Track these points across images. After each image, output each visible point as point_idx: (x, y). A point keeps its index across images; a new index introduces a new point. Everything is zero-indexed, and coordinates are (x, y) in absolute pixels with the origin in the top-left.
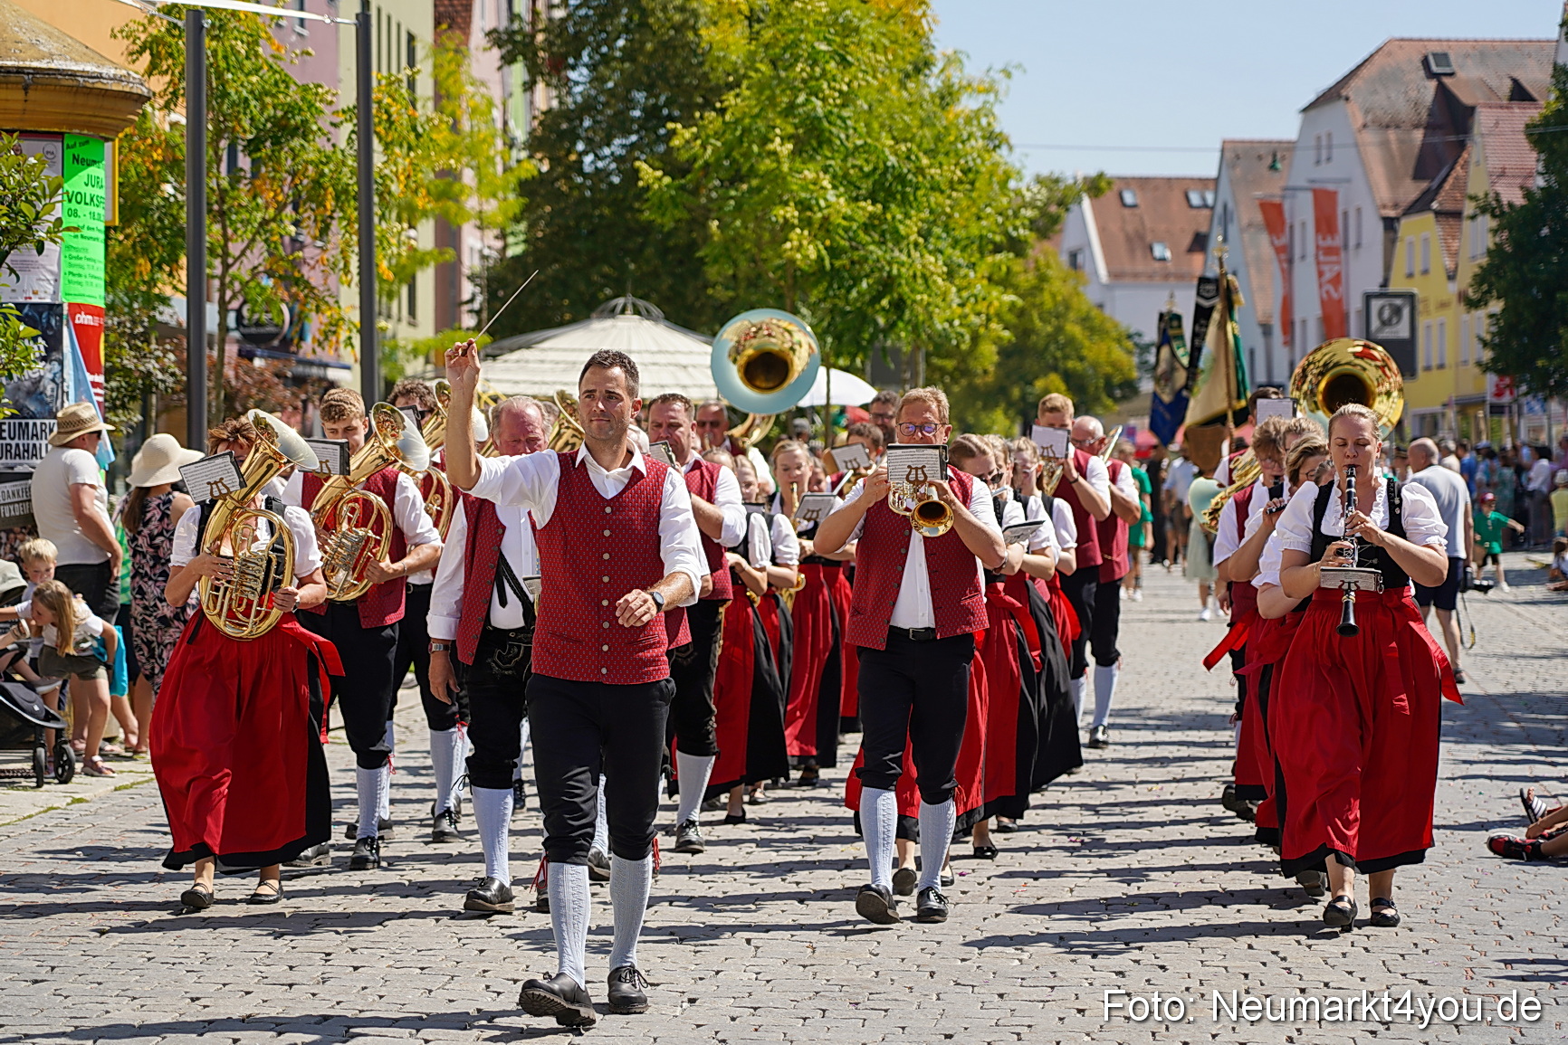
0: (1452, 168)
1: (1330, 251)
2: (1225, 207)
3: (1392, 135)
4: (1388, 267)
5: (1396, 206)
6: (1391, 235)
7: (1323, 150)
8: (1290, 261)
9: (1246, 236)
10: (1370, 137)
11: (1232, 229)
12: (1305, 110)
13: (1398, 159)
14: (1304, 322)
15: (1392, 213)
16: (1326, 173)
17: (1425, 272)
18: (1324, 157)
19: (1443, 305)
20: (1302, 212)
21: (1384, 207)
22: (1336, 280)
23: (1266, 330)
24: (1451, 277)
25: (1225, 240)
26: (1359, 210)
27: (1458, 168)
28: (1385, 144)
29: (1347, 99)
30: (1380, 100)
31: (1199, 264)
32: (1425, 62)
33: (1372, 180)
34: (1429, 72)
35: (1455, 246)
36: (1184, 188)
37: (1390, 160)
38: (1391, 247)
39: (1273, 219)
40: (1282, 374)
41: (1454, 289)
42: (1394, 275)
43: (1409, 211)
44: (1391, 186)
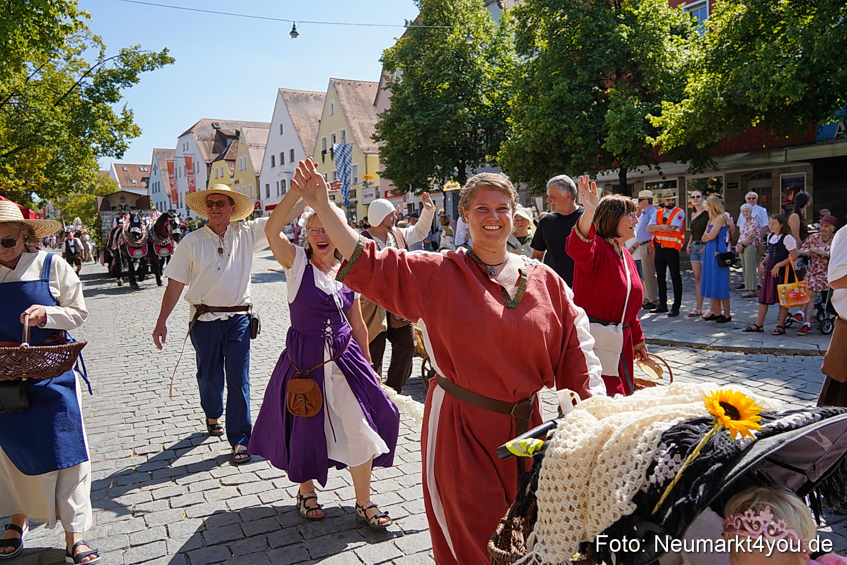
0: (228, 148)
1: (189, 173)
2: (155, 165)
3: (206, 142)
4: (209, 177)
5: (210, 160)
6: (209, 168)
7: (185, 147)
9: (161, 172)
10: (200, 143)
11: (157, 171)
12: (179, 137)
13: (208, 148)
14: (181, 193)
15: (209, 162)
16: (188, 152)
17: (222, 177)
18: (186, 150)
21: (206, 160)
22: (192, 181)
23: (169, 196)
24: (232, 177)
25: (155, 174)
26: (198, 162)
27: (230, 149)
28: (205, 145)
29: (193, 133)
30: (202, 133)
31: (144, 184)
32: (212, 125)
33: (202, 154)
34: (214, 128)
35: (233, 169)
36: (139, 166)
37: (206, 149)
38: (209, 171)
39: (171, 168)
40: (174, 207)
41: (233, 180)
42: (210, 178)
43: (215, 160)
44: (208, 155)
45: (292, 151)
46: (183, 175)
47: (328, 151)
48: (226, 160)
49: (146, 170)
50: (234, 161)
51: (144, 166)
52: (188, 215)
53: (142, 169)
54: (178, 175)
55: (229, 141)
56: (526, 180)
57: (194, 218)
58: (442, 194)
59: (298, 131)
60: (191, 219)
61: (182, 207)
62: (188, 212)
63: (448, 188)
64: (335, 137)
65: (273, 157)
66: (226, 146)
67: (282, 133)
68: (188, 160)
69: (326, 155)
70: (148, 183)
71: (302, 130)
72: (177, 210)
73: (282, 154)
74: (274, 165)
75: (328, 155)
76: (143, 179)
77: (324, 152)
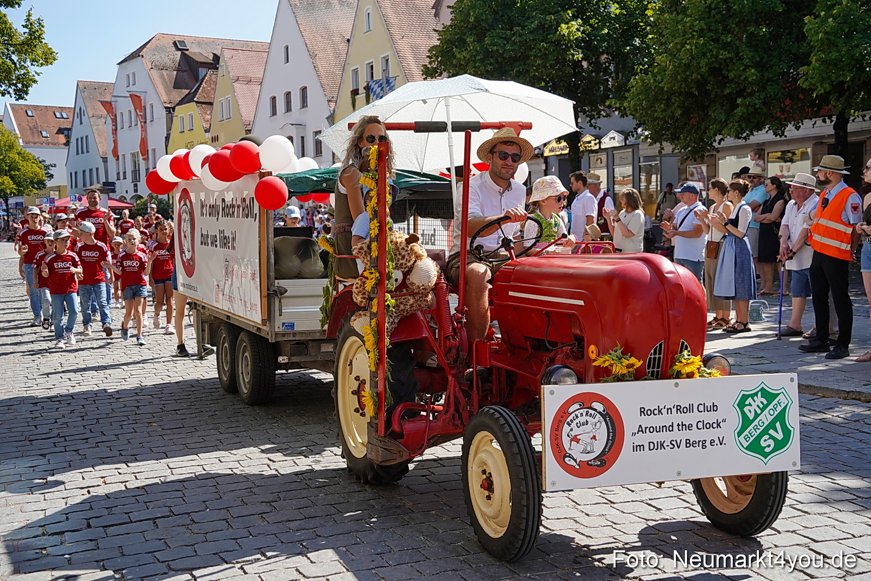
0: (201, 84)
2: (80, 109)
3: (164, 72)
4: (169, 129)
5: (170, 103)
6: (170, 115)
7: (131, 79)
8: (116, 130)
9: (92, 120)
10: (155, 74)
11: (85, 118)
12: (119, 64)
13: (168, 82)
14: (124, 155)
15: (169, 106)
16: (133, 89)
18: (131, 84)
19: (203, 144)
20: (125, 107)
21: (165, 102)
23: (105, 160)
24: (207, 131)
25: (81, 123)
26: (152, 105)
27: (204, 83)
28: (162, 77)
29: (143, 56)
30: (157, 58)
31: (62, 139)
32: (175, 44)
33: (158, 92)
34: (178, 49)
35: (208, 117)
36: (53, 110)
37: (164, 83)
38: (170, 121)
40: (113, 178)
41: (209, 136)
42: (172, 132)
43: (181, 103)
44: (168, 94)
45: (304, 90)
46: (126, 125)
47: (362, 90)
48: (197, 102)
49: (65, 116)
50: (211, 104)
51: (62, 109)
52: (136, 191)
53: (58, 115)
54: (119, 127)
55: (202, 71)
56: (673, 139)
57: (145, 197)
58: (542, 160)
59: (313, 56)
60: (140, 197)
61: (125, 178)
62: (136, 186)
63: (551, 151)
64: (372, 67)
65: (274, 99)
66: (197, 79)
67: (288, 61)
68: (136, 99)
69: (357, 97)
70: (68, 137)
71: (320, 55)
72: (117, 182)
73: (288, 94)
74: (274, 113)
75: (361, 97)
76: (60, 131)
77: (355, 92)
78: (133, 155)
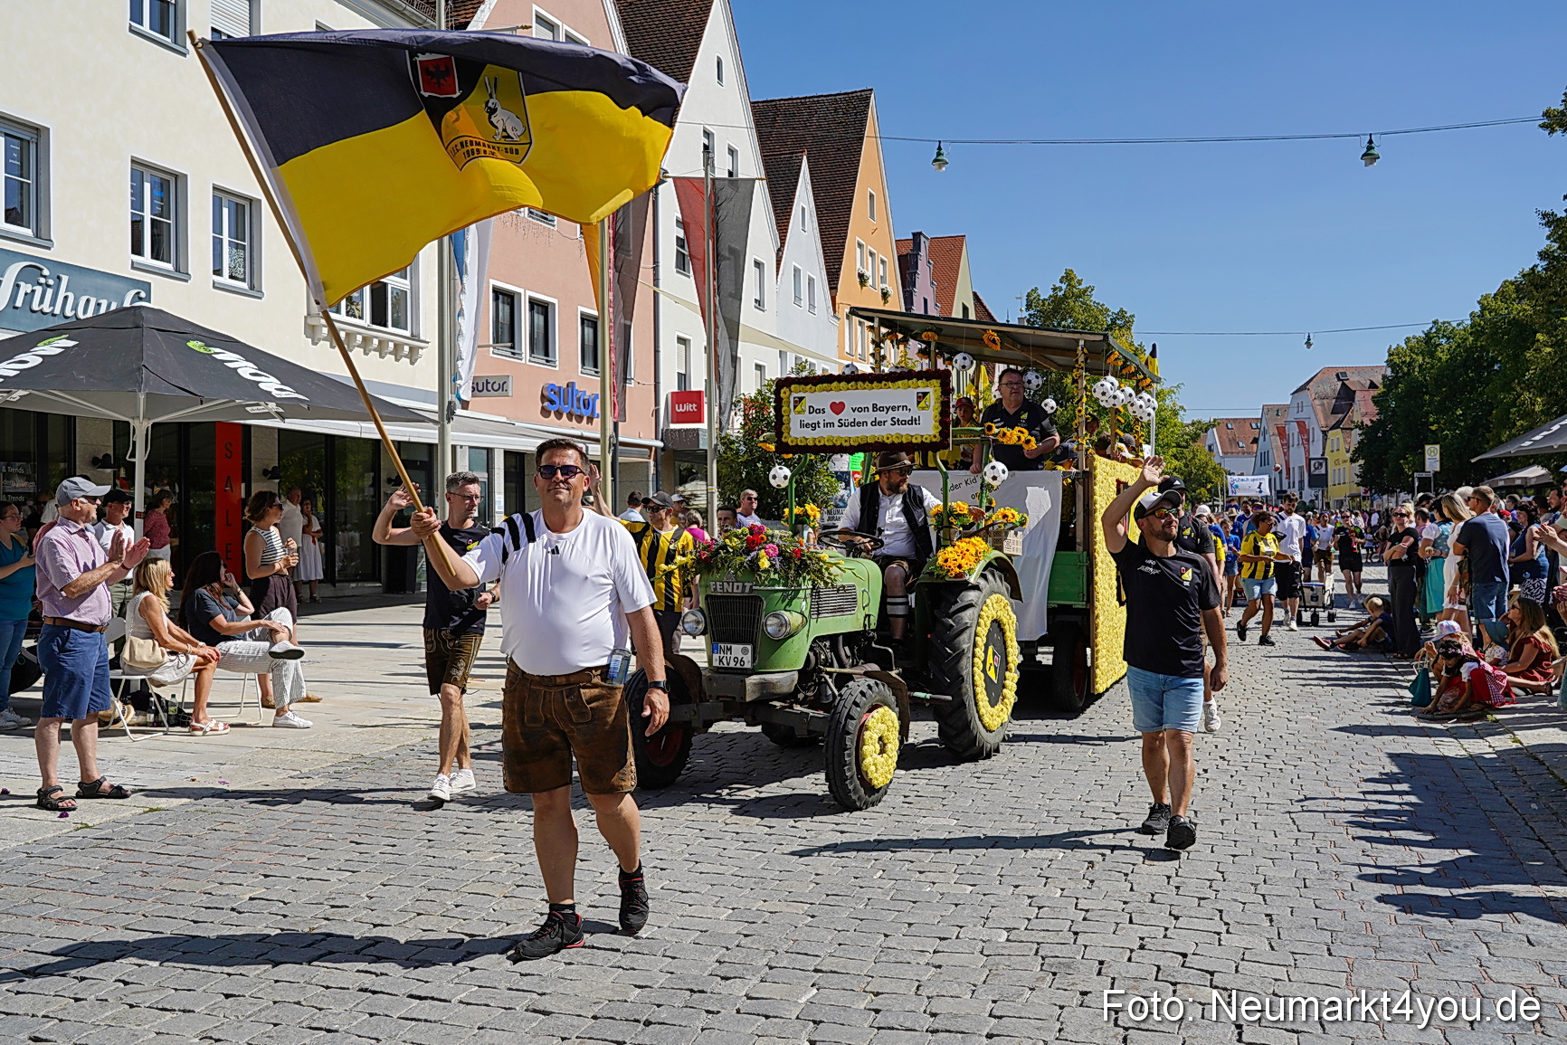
0: (1347, 413)
1: (1303, 443)
2: (1264, 428)
3: (1325, 401)
4: (1324, 449)
5: (1327, 426)
6: (1325, 437)
7: (1300, 407)
9: (1272, 438)
10: (1317, 402)
11: (1267, 436)
12: (1293, 394)
13: (1327, 409)
14: (1294, 469)
15: (1325, 429)
16: (1301, 416)
17: (1338, 450)
18: (1300, 410)
19: (1345, 461)
20: (1293, 429)
21: (1323, 427)
23: (1280, 471)
24: (1348, 452)
25: (1265, 440)
26: (1313, 428)
27: (1349, 413)
28: (1323, 405)
29: (1308, 389)
30: (1321, 389)
31: (1255, 448)
32: (1337, 375)
33: (1318, 419)
34: (1339, 379)
35: (1349, 440)
36: (1249, 422)
37: (1324, 410)
38: (1325, 442)
39: (1282, 432)
40: (1285, 487)
41: (1348, 455)
42: (1326, 451)
43: (1332, 428)
44: (1325, 420)
48: (1342, 428)
50: (1352, 429)
52: (1301, 497)
54: (1291, 443)
62: (1301, 493)
66: (1350, 406)
68: (1301, 424)
70: (1258, 449)
76: (1255, 441)
78: (1301, 468)
